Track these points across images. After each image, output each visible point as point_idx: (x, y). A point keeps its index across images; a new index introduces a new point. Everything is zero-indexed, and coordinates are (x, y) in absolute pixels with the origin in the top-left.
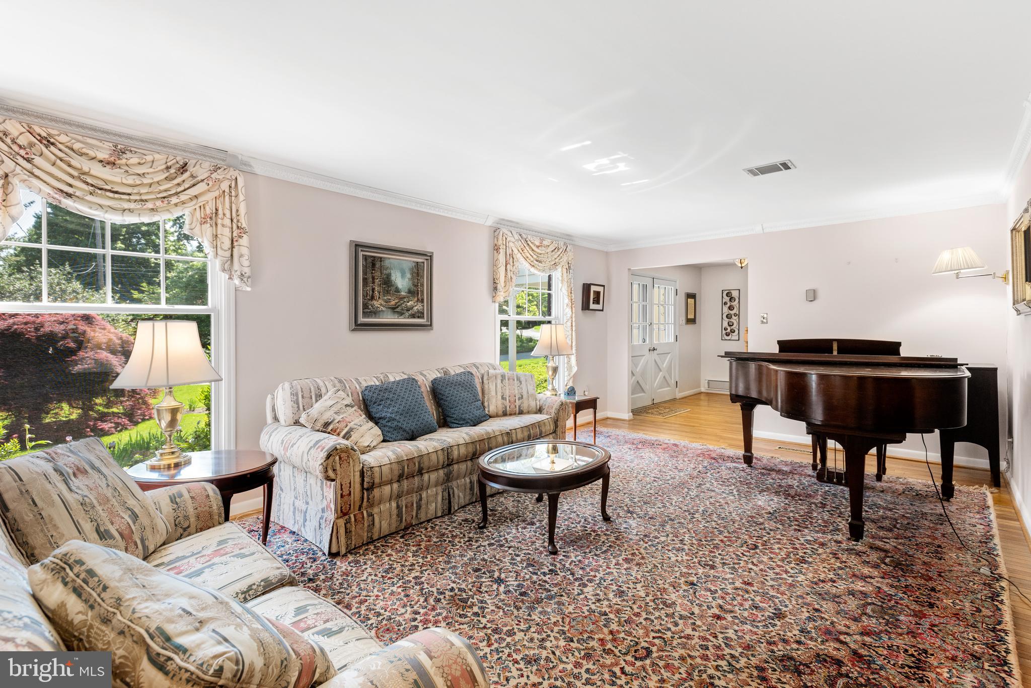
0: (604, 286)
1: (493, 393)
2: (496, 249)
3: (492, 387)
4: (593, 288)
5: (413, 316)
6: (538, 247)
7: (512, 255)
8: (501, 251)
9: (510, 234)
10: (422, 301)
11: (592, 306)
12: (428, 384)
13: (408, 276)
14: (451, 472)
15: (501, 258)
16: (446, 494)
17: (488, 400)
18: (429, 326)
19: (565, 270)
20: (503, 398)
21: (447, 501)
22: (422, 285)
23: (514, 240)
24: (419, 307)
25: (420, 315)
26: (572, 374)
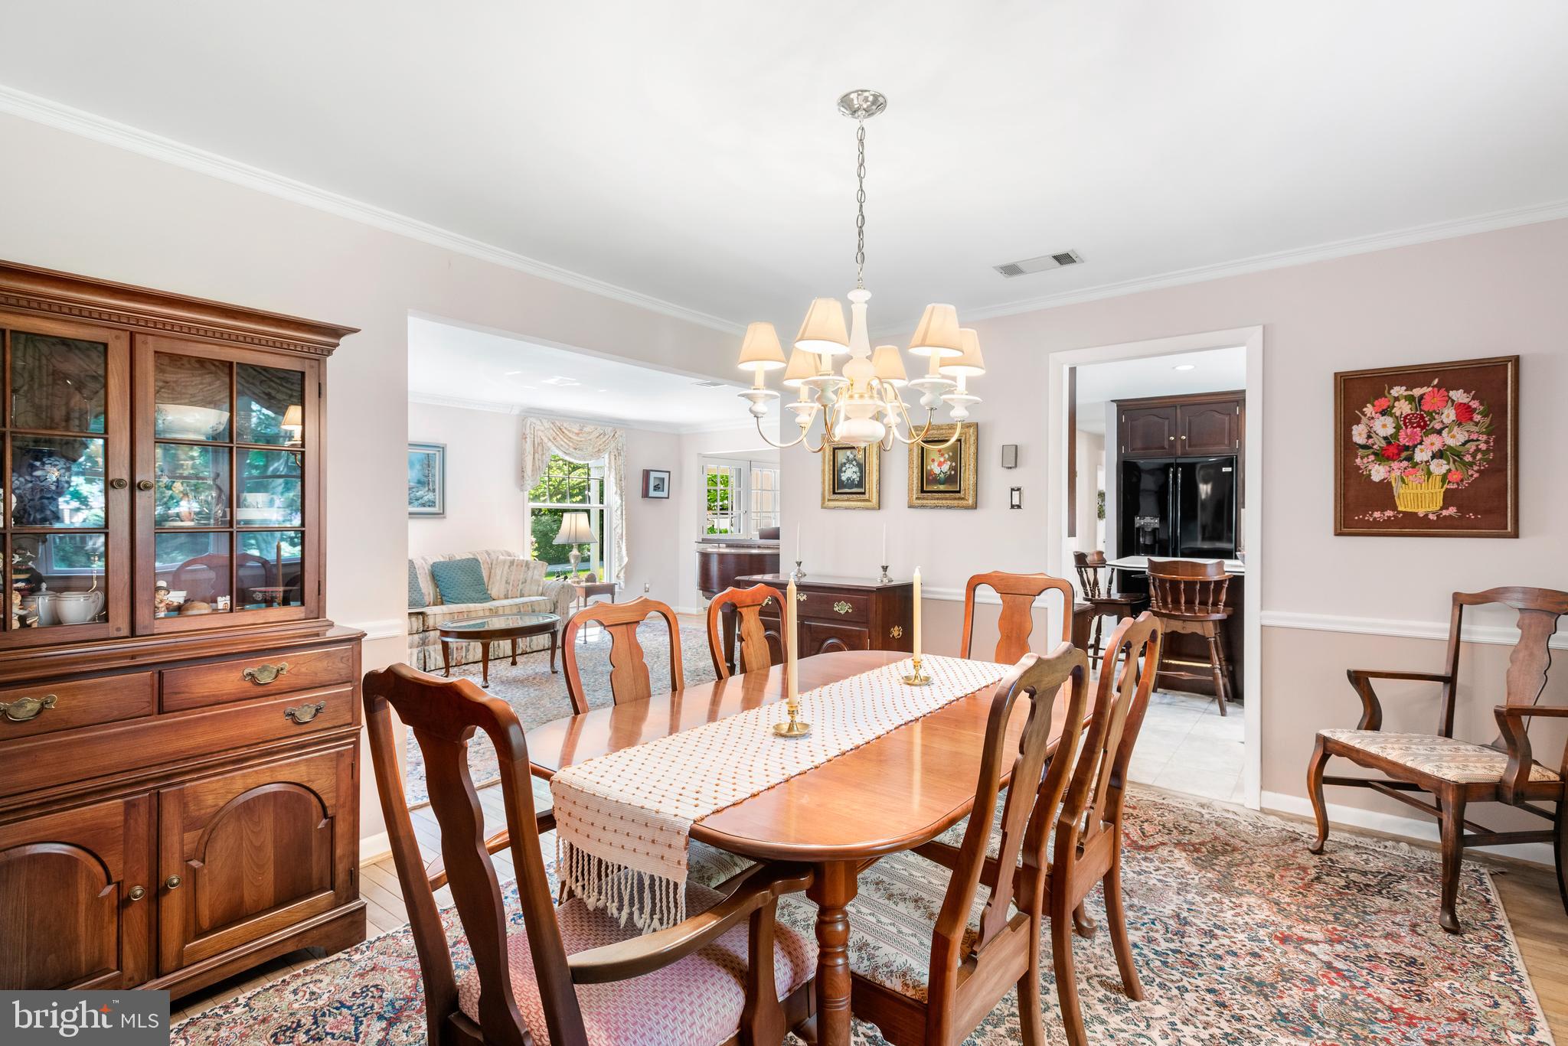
0: (669, 472)
1: (498, 578)
2: (524, 437)
3: (499, 572)
4: (653, 475)
5: (423, 505)
6: (578, 434)
7: (541, 443)
8: (528, 440)
9: (538, 423)
10: (434, 491)
11: (652, 493)
12: (427, 568)
13: (418, 467)
14: (426, 638)
15: (529, 447)
16: (421, 655)
17: (493, 583)
18: (441, 515)
19: (613, 457)
20: (507, 582)
21: (422, 661)
22: (434, 476)
23: (542, 428)
24: (430, 496)
25: (432, 504)
26: (623, 565)
